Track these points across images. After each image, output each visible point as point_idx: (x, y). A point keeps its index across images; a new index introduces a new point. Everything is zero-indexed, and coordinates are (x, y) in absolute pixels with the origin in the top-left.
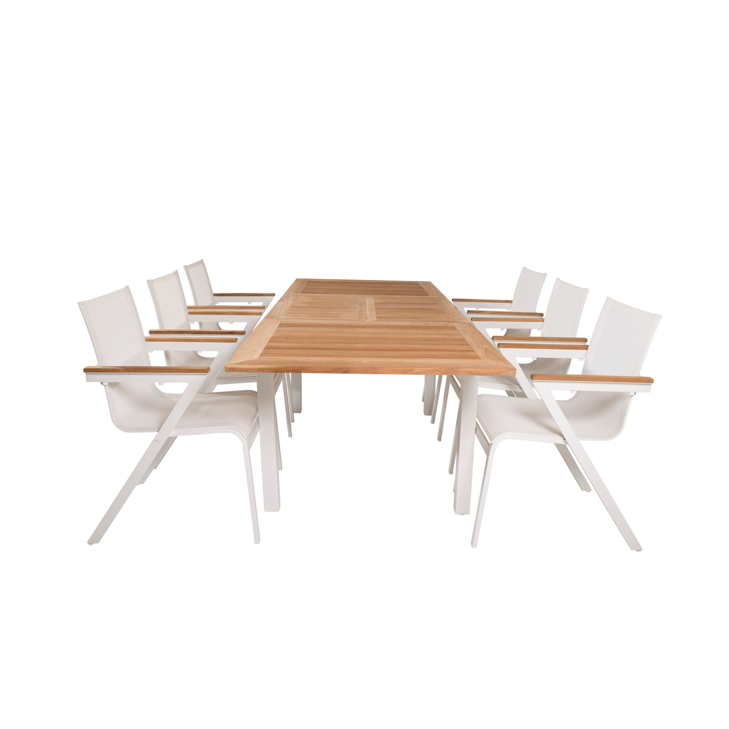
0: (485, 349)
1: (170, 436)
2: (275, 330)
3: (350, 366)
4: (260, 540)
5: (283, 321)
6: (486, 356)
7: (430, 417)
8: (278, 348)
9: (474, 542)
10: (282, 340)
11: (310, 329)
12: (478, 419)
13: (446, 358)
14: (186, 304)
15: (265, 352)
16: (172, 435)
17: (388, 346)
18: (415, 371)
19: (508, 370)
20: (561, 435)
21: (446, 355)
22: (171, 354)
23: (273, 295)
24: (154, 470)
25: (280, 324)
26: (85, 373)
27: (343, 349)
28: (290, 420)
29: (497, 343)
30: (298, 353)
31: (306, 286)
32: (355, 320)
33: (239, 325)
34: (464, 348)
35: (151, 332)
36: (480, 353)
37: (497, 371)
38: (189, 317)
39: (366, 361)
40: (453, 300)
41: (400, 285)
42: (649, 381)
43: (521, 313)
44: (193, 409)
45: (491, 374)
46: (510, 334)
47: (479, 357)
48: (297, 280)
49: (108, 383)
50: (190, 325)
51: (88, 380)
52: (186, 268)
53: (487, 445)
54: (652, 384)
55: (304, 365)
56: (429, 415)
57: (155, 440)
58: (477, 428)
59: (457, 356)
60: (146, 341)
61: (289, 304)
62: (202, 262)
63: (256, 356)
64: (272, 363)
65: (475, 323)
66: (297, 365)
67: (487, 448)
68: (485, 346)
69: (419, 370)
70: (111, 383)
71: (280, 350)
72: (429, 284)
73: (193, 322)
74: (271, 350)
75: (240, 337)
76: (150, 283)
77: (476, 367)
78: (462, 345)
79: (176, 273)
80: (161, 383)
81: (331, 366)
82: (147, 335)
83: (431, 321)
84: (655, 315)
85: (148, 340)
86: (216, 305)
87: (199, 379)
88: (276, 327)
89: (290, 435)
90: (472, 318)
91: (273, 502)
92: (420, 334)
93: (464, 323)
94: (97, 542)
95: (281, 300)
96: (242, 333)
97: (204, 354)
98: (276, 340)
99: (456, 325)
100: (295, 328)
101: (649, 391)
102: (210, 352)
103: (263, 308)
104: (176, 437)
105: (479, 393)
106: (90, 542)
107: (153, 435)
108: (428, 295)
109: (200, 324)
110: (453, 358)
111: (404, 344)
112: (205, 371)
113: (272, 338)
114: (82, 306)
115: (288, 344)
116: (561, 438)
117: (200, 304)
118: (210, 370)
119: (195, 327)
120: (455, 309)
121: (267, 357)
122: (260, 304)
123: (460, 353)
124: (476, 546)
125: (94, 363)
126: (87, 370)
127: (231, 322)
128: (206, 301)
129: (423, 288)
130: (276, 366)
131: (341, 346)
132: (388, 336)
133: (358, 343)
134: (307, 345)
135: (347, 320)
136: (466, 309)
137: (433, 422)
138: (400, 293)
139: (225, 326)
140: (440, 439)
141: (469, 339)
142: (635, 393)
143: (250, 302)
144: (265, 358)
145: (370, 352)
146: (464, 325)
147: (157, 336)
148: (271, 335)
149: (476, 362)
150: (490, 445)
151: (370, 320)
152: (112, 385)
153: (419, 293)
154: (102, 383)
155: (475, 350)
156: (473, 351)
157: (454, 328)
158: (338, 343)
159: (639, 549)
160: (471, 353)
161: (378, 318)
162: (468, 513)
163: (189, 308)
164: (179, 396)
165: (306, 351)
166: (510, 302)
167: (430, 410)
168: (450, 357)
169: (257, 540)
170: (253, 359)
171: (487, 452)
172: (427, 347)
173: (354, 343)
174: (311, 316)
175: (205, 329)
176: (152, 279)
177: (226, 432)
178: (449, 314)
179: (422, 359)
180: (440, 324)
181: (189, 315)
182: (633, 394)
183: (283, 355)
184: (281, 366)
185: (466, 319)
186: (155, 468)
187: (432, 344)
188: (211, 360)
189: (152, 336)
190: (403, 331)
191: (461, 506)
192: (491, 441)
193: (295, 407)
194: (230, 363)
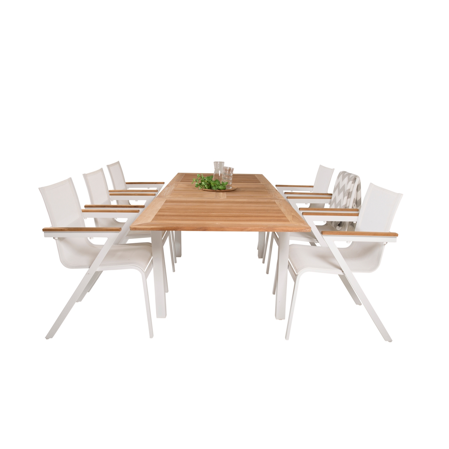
0: (293, 216)
1: (97, 271)
2: (162, 204)
3: (207, 226)
4: (153, 336)
5: (168, 199)
6: (293, 220)
7: (262, 259)
8: (163, 216)
9: (287, 337)
10: (167, 211)
11: (185, 204)
12: (290, 259)
13: (268, 221)
14: (108, 189)
15: (155, 218)
16: (98, 270)
17: (232, 214)
18: (248, 229)
19: (306, 228)
20: (341, 269)
21: (268, 219)
22: (99, 220)
23: (164, 183)
24: (88, 293)
25: (166, 201)
26: (44, 232)
27: (204, 216)
28: (174, 262)
29: (302, 212)
30: (176, 219)
31: (184, 178)
32: (213, 198)
33: (141, 202)
34: (279, 215)
35: (86, 206)
36: (289, 218)
37: (299, 229)
38: (110, 197)
39: (218, 223)
40: (276, 186)
41: (243, 177)
42: (395, 235)
43: (318, 193)
44: (111, 254)
45: (295, 231)
46: (312, 207)
47: (288, 220)
48: (178, 174)
49: (58, 238)
50: (110, 202)
51: (45, 236)
52: (108, 166)
53: (295, 276)
54: (397, 237)
55: (179, 226)
56: (261, 258)
57: (88, 274)
58: (289, 265)
59: (275, 220)
60: (82, 212)
61: (173, 189)
62: (118, 163)
63: (149, 221)
64: (159, 225)
65: (289, 200)
66: (175, 226)
67: (295, 277)
68: (293, 214)
69: (250, 228)
70: (60, 238)
71: (165, 217)
72: (261, 176)
73: (112, 200)
74: (159, 217)
75: (141, 209)
76: (85, 176)
77: (286, 227)
78: (279, 213)
79: (102, 170)
80: (91, 238)
81: (196, 226)
82: (83, 208)
83: (260, 199)
84: (399, 194)
85: (83, 211)
86: (128, 189)
87: (114, 235)
88: (163, 202)
89: (174, 271)
90: (287, 197)
91: (162, 312)
92: (253, 207)
93: (281, 200)
94: (52, 337)
95: (168, 186)
96: (143, 207)
97: (119, 220)
98: (162, 210)
99: (276, 201)
100: (175, 204)
101: (395, 241)
102: (123, 219)
103: (157, 191)
104: (102, 272)
105: (290, 244)
106: (47, 338)
107: (86, 270)
108: (260, 182)
109: (117, 201)
110: (272, 221)
111: (242, 213)
112: (119, 230)
113: (160, 209)
114: (42, 190)
115: (170, 213)
116: (340, 271)
117: (117, 189)
118: (121, 230)
119: (114, 203)
120: (276, 191)
121: (156, 221)
122: (155, 189)
123: (277, 218)
124: (288, 339)
125: (49, 226)
126: (44, 230)
127: (136, 200)
128: (121, 187)
129: (257, 179)
130: (162, 227)
131: (203, 214)
132: (233, 208)
133: (214, 212)
134: (182, 214)
135: (208, 198)
136: (284, 191)
137: (263, 262)
138: (243, 182)
139: (133, 203)
140: (267, 273)
141: (283, 210)
142: (387, 243)
143: (148, 188)
144: (155, 222)
145: (221, 218)
146: (281, 201)
147: (89, 208)
148: (160, 208)
149: (286, 224)
150: (296, 275)
151: (222, 198)
152: (60, 239)
153: (254, 182)
154: (54, 238)
155: (286, 216)
156: (285, 217)
157: (274, 203)
158: (201, 212)
159: (390, 341)
160: (284, 218)
161: (227, 197)
162: (284, 319)
163: (110, 191)
164: (102, 246)
165: (181, 217)
166: (312, 187)
167: (261, 255)
168: (270, 221)
169: (151, 336)
170: (147, 222)
171: (295, 280)
172: (257, 214)
173: (211, 212)
174: (186, 196)
175: (120, 204)
176: (86, 173)
177: (132, 268)
178: (272, 194)
179: (253, 222)
180: (266, 200)
181: (110, 196)
182: (385, 243)
183: (166, 220)
184: (165, 226)
185: (282, 197)
186: (89, 292)
187: (260, 213)
188: (123, 223)
189: (86, 209)
190: (242, 205)
191: (279, 314)
192: (297, 273)
193: (177, 253)
194: (133, 225)
